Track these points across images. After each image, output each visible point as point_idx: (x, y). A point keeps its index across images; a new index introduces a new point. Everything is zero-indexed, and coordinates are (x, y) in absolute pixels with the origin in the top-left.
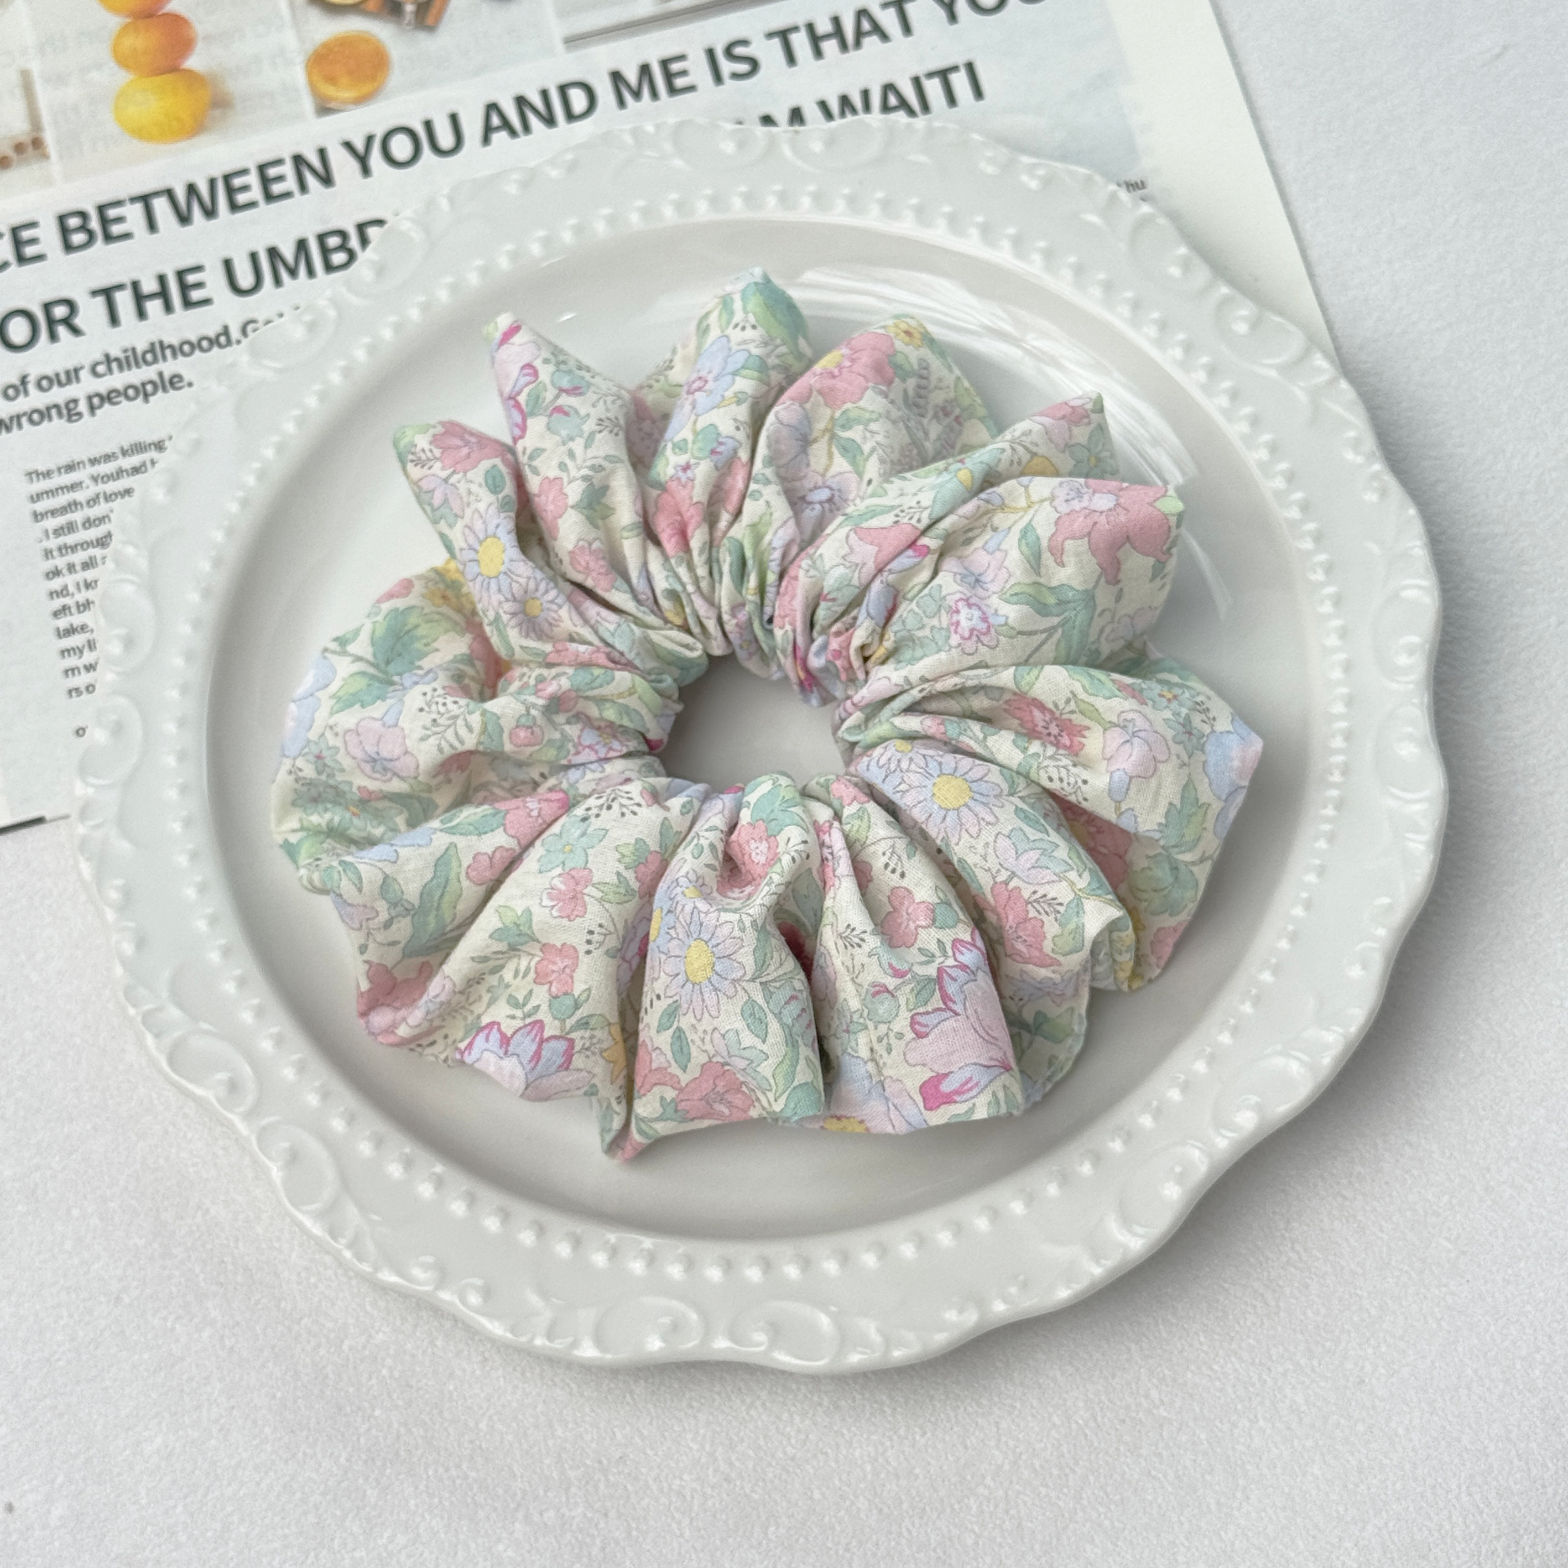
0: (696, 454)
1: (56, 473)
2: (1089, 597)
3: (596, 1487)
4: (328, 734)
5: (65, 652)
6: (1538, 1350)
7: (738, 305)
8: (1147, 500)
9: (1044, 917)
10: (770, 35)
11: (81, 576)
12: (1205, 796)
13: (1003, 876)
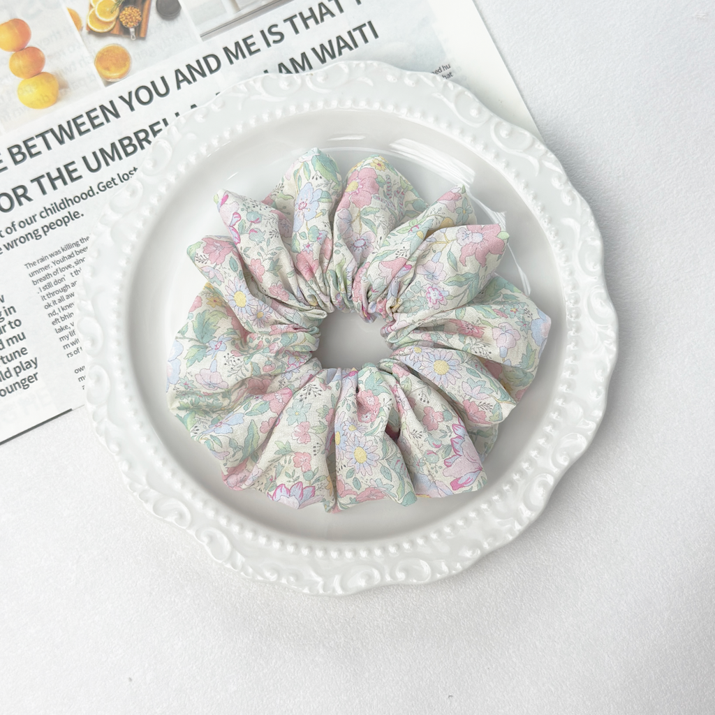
0: (311, 239)
1: (37, 263)
2: (477, 275)
3: (347, 630)
4: (188, 375)
5: (61, 339)
6: (678, 519)
7: (311, 167)
8: (495, 235)
9: (486, 411)
10: (285, 21)
11: (59, 305)
12: (534, 346)
13: (467, 397)
